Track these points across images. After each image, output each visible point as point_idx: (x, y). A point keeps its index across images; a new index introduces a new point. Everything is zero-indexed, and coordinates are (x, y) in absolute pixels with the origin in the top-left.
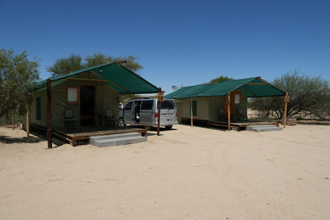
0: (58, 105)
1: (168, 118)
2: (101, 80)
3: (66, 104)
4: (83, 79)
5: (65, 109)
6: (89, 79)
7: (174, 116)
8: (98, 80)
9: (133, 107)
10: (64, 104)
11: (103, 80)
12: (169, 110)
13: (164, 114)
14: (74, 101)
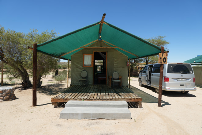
0: (77, 67)
1: (182, 83)
2: (111, 47)
3: (83, 67)
4: (95, 47)
5: (82, 71)
6: (100, 47)
7: (189, 82)
8: (109, 47)
9: (148, 70)
10: (81, 67)
11: (113, 47)
12: (183, 75)
13: (177, 79)
14: (89, 65)
